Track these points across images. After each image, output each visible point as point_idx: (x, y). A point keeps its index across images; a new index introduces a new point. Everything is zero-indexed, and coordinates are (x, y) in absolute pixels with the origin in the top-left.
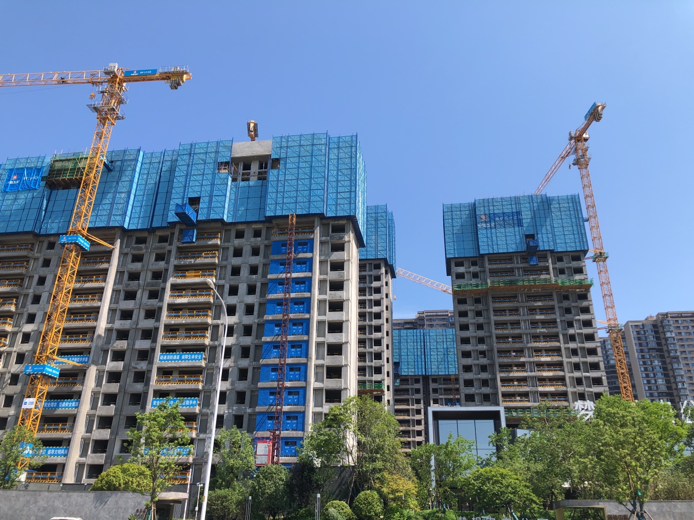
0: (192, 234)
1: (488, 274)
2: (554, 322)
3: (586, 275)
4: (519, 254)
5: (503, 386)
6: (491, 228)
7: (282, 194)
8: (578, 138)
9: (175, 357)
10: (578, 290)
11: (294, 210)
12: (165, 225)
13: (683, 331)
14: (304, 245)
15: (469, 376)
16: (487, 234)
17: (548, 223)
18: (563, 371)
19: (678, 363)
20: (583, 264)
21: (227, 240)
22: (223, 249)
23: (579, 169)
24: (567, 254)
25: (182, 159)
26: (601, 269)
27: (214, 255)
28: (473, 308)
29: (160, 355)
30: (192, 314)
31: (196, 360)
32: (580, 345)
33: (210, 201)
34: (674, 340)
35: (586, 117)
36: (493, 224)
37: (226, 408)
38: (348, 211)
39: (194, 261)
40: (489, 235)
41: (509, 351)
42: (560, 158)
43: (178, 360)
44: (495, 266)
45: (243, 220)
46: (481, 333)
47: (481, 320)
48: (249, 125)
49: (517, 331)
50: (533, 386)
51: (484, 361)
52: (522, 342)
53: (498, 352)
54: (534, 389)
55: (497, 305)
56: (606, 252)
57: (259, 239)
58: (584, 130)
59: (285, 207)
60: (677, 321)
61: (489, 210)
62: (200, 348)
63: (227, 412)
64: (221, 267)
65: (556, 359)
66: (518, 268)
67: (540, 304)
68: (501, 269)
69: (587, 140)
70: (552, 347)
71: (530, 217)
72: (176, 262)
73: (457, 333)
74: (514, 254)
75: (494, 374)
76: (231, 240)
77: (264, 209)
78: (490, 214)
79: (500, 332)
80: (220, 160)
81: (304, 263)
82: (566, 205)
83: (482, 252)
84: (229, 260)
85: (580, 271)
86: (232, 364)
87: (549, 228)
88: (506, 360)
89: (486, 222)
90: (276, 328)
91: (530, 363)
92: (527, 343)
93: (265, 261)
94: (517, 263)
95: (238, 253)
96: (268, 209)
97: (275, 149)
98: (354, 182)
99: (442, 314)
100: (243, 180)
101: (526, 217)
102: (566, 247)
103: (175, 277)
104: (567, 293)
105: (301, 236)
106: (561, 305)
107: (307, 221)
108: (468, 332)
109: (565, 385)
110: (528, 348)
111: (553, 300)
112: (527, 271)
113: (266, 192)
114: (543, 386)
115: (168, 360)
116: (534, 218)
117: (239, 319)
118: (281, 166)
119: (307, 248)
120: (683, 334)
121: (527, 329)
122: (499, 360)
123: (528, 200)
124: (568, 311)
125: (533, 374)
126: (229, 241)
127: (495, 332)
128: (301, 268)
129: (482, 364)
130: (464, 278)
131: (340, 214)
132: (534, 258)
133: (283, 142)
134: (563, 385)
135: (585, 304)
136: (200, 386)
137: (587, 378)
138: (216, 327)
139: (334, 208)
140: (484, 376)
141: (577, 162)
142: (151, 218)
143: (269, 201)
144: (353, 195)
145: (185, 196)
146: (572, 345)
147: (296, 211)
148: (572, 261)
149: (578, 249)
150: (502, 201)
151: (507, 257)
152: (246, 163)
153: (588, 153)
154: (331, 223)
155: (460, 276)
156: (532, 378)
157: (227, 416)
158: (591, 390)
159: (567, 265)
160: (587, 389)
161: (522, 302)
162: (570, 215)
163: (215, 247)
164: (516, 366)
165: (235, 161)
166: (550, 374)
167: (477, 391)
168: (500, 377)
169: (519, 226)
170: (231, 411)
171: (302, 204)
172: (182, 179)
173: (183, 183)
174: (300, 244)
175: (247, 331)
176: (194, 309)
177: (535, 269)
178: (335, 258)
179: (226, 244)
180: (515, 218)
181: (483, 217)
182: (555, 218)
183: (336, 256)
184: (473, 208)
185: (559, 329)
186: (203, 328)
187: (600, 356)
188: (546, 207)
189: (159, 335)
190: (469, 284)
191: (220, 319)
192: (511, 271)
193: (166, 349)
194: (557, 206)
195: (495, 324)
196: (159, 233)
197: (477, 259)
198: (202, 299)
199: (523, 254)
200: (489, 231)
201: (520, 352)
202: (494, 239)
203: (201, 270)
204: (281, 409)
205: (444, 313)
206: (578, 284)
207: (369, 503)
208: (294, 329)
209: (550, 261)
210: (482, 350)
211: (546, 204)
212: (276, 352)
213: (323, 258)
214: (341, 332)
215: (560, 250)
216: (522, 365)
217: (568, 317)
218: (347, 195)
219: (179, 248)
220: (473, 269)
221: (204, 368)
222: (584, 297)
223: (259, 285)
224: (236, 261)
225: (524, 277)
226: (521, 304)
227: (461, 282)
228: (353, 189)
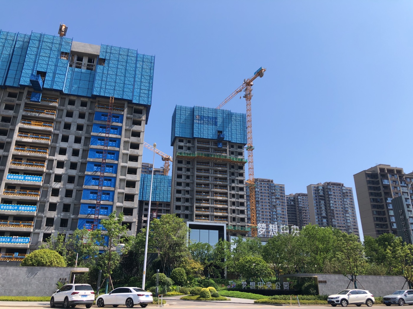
0: (39, 96)
1: (196, 149)
2: (226, 179)
3: (244, 156)
4: (213, 140)
5: (196, 211)
6: (201, 123)
7: (105, 82)
8: (248, 84)
9: (20, 177)
10: (239, 164)
11: (112, 94)
12: (16, 85)
13: (263, 189)
14: (117, 118)
15: (179, 204)
16: (198, 126)
17: (230, 126)
18: (228, 205)
19: (259, 204)
20: (243, 151)
21: (62, 104)
22: (59, 110)
23: (246, 100)
24: (236, 144)
25: (33, 43)
26: (250, 155)
27: (53, 113)
28: (186, 166)
29: (8, 175)
30: (35, 150)
31: (36, 181)
32: (236, 192)
33: (54, 77)
34: (259, 192)
35: (255, 73)
36: (202, 122)
37: (56, 214)
38: (147, 102)
39: (38, 115)
40: (200, 127)
41: (201, 192)
42: (236, 92)
43: (23, 180)
44: (200, 145)
45: (76, 94)
46: (188, 181)
47: (189, 173)
48: (61, 26)
49: (207, 182)
50: (211, 212)
51: (188, 196)
52: (209, 188)
53: (196, 192)
54: (212, 213)
55: (199, 166)
56: (254, 146)
57: (85, 108)
58: (252, 81)
59: (106, 91)
60: (261, 183)
61: (201, 113)
62: (39, 174)
63: (56, 216)
64: (57, 122)
65: (225, 198)
66: (212, 148)
67: (220, 168)
68: (203, 147)
69: (252, 85)
70: (223, 192)
71: (221, 121)
72: (24, 113)
73: (176, 179)
74: (211, 140)
75: (193, 204)
76: (65, 105)
77: (92, 89)
78: (201, 116)
79: (198, 181)
80: (62, 50)
81: (116, 129)
82: (239, 118)
83: (195, 136)
84: (63, 118)
85: (241, 154)
86: (62, 186)
87: (230, 129)
88: (199, 197)
89: (199, 120)
90: (95, 167)
91: (212, 199)
92: (212, 189)
93: (89, 123)
94: (212, 145)
95: (70, 114)
96: (95, 90)
97: (102, 52)
98: (152, 85)
99: (145, 165)
100: (77, 67)
101: (220, 121)
102: (237, 141)
103: (22, 123)
104: (233, 165)
105: (115, 112)
106: (230, 170)
107: (120, 103)
108: (181, 179)
109: (228, 213)
110: (212, 191)
111: (227, 167)
112: (216, 150)
113: (94, 78)
114: (217, 212)
115: (14, 179)
116: (223, 122)
117: (68, 158)
118: (106, 64)
119: (118, 120)
120: (263, 190)
121: (212, 181)
122: (196, 196)
123: (221, 112)
124: (233, 174)
125: (212, 205)
126: (64, 106)
127: (196, 181)
128: (114, 132)
129: (187, 198)
130: (182, 149)
131: (142, 103)
132: (221, 144)
133: (107, 49)
134: (226, 213)
135: (241, 171)
136: (38, 198)
137: (238, 210)
138: (51, 161)
139: (138, 98)
140: (187, 204)
141: (245, 96)
142: (4, 78)
143: (96, 85)
144: (150, 93)
145: (35, 69)
146: (233, 192)
147: (114, 95)
148: (238, 148)
149: (242, 143)
150: (208, 110)
151: (207, 141)
152: (80, 56)
153: (252, 92)
154: (135, 107)
155: (181, 148)
156: (212, 207)
157: (56, 219)
158: (239, 216)
159: (235, 150)
160: (237, 216)
161: (212, 166)
162: (241, 124)
163: (54, 108)
164: (204, 200)
165: (73, 53)
166: (221, 206)
167: (182, 213)
168: (196, 206)
169: (215, 125)
170: (59, 216)
171: (118, 92)
172: (33, 57)
173: (34, 60)
174: (114, 117)
175: (73, 166)
176: (37, 147)
177: (220, 150)
178: (135, 129)
179: (62, 108)
180: (214, 121)
181: (198, 117)
182: (233, 124)
183: (136, 128)
184: (193, 110)
185: (228, 183)
186: (42, 160)
187: (245, 199)
188: (230, 117)
189: (8, 161)
190: (185, 152)
191: (54, 156)
192: (207, 149)
193: (12, 171)
194: (235, 118)
195: (197, 177)
196: (9, 90)
197: (191, 140)
198: (43, 141)
199: (215, 141)
200: (200, 125)
201: (207, 193)
202: (202, 130)
203: (43, 121)
204: (98, 217)
205: (146, 165)
206: (240, 161)
207: (181, 274)
208: (107, 169)
209: (228, 147)
210: (188, 190)
211: (230, 116)
212: (94, 182)
213: (128, 127)
214: (136, 174)
215: (233, 141)
216: (207, 200)
217: (233, 177)
218: (146, 92)
219: (26, 104)
220: (188, 145)
221: (41, 187)
222: (241, 168)
223: (83, 138)
224: (68, 120)
225: (214, 153)
226: (211, 168)
227: (180, 151)
228: (151, 89)
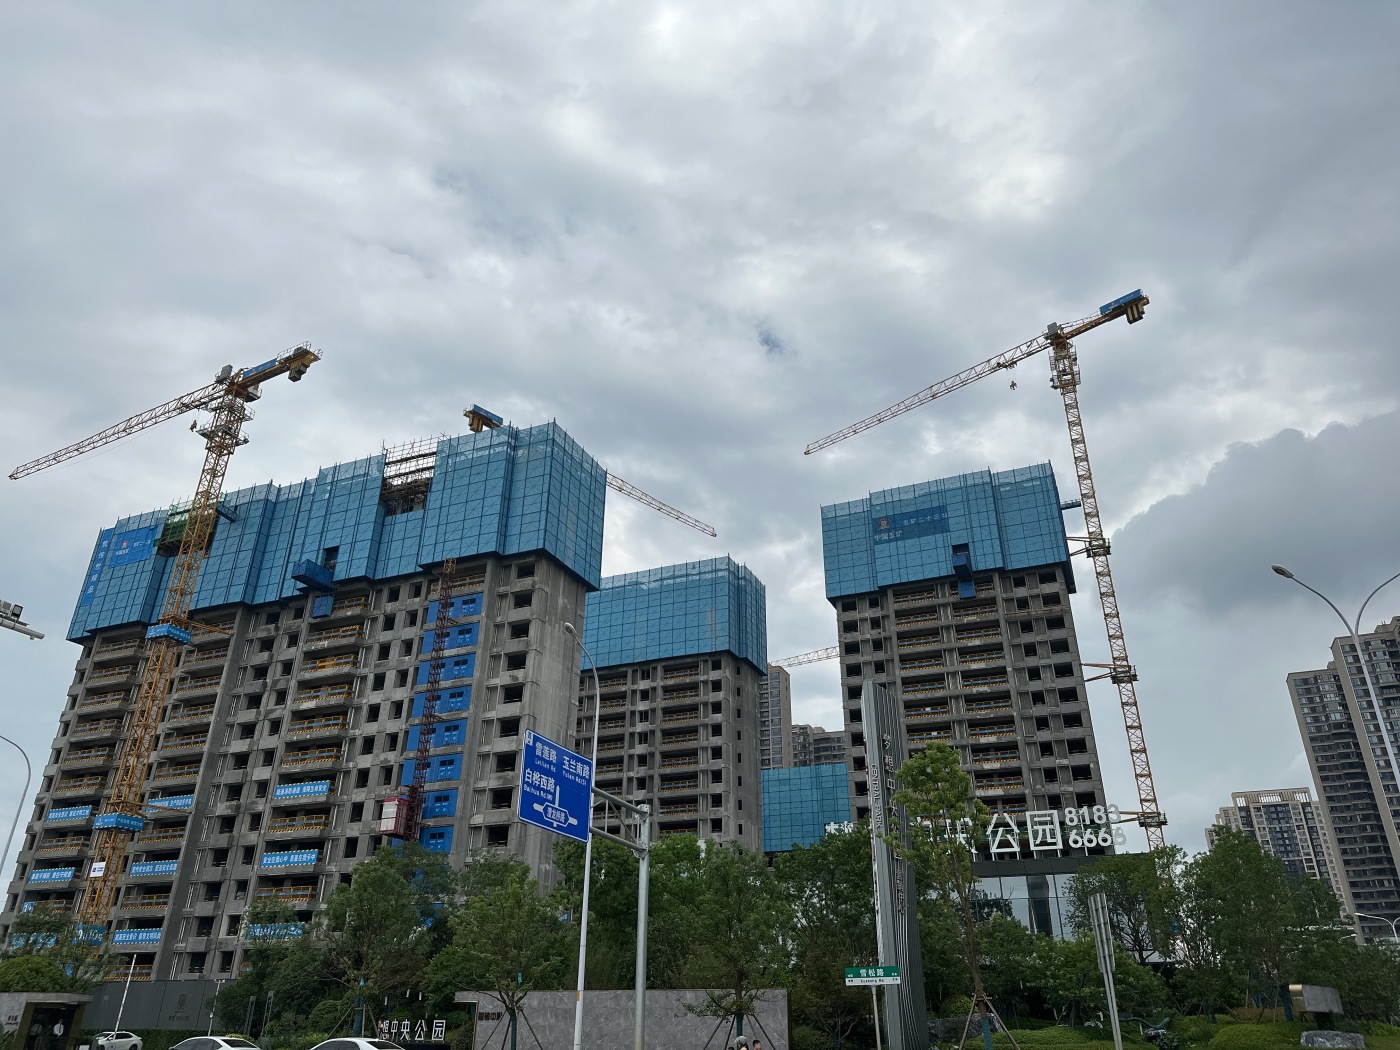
1: (894, 621)
4: (944, 580)
6: (896, 538)
7: (444, 527)
9: (294, 790)
12: (296, 592)
14: (471, 603)
16: (890, 549)
21: (377, 605)
22: (372, 620)
29: (277, 788)
31: (319, 792)
33: (352, 551)
36: (899, 535)
39: (329, 644)
40: (893, 552)
41: (926, 729)
43: (298, 795)
55: (908, 673)
57: (417, 600)
61: (893, 508)
64: (368, 649)
66: (944, 606)
72: (306, 648)
74: (935, 582)
76: (383, 605)
78: (894, 515)
79: (914, 720)
83: (881, 582)
84: (377, 637)
89: (887, 530)
93: (422, 632)
94: (943, 596)
95: (389, 624)
96: (426, 553)
103: (302, 670)
105: (467, 591)
107: (477, 565)
112: (960, 609)
115: (286, 796)
117: (382, 726)
119: (474, 607)
124: (1030, 650)
126: (379, 609)
127: (903, 697)
138: (354, 741)
143: (426, 541)
145: (322, 547)
146: (1038, 711)
151: (926, 587)
155: (850, 603)
161: (948, 642)
169: (942, 532)
171: (469, 540)
173: (321, 527)
174: (465, 602)
176: (324, 716)
177: (974, 604)
179: (375, 613)
180: (935, 518)
181: (883, 521)
185: (1012, 683)
189: (276, 759)
191: (358, 728)
193: (285, 779)
195: (903, 684)
197: (877, 595)
199: (952, 580)
200: (893, 545)
201: (945, 729)
202: (902, 557)
203: (336, 655)
209: (997, 587)
217: (1031, 661)
219: (309, 626)
220: (870, 613)
222: (1060, 622)
223: (411, 671)
224: (386, 637)
226: (947, 645)
